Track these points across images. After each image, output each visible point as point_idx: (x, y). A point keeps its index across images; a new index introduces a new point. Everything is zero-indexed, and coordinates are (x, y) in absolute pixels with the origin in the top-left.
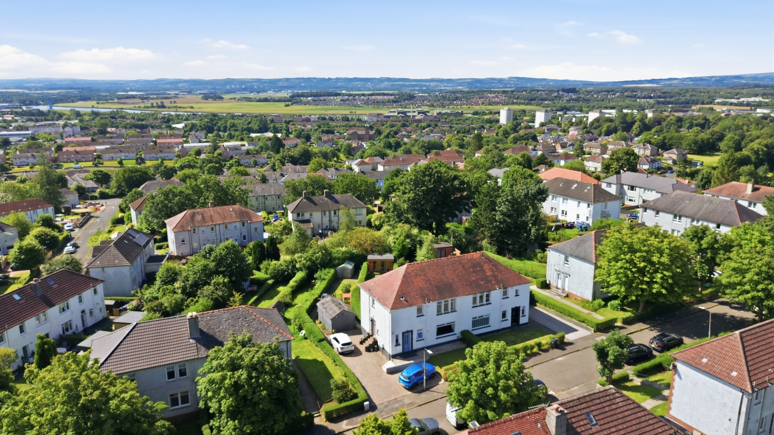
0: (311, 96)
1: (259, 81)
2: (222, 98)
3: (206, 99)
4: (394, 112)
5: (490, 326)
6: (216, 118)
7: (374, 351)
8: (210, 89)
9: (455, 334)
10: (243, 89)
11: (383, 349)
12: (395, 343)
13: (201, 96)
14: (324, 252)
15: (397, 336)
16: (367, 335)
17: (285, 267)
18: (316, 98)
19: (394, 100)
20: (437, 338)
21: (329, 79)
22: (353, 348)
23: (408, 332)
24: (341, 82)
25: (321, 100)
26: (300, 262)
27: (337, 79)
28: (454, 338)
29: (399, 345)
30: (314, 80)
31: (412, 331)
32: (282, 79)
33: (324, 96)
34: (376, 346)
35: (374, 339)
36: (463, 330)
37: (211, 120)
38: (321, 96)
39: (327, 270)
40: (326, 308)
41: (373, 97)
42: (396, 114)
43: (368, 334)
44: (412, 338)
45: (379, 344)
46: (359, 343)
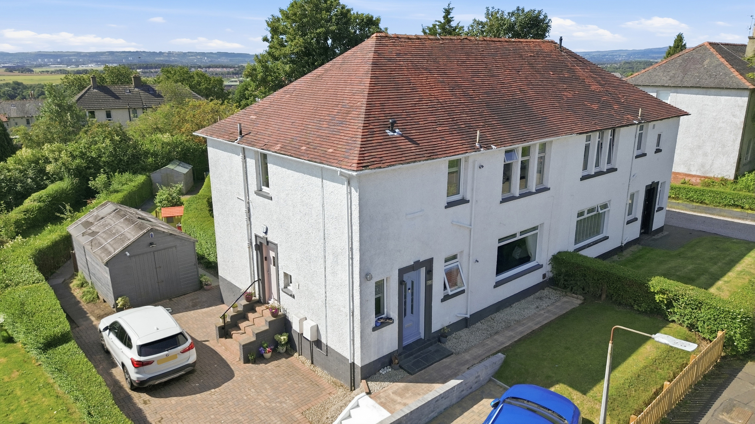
0: (140, 68)
1: (79, 54)
2: (33, 71)
3: (11, 71)
4: (235, 81)
5: (606, 238)
6: (21, 87)
7: (276, 355)
8: (17, 63)
9: (539, 267)
10: (59, 62)
11: (318, 343)
12: (372, 318)
13: (4, 69)
14: (117, 138)
15: (380, 287)
16: (243, 302)
17: (17, 174)
18: (146, 70)
19: (235, 72)
20: (498, 284)
21: (160, 52)
22: (192, 356)
23: (417, 265)
24: (174, 57)
25: (152, 72)
26: (56, 160)
27: (169, 53)
28: (535, 278)
29: (388, 320)
30: (143, 54)
31: (428, 264)
32: (105, 53)
33: (156, 68)
34: (283, 338)
35: (275, 312)
36: (555, 252)
37: (14, 89)
38: (151, 68)
39: (127, 175)
40: (94, 234)
41: (211, 69)
42: (238, 83)
43: (249, 297)
44: (429, 289)
45: (295, 327)
46: (214, 332)
